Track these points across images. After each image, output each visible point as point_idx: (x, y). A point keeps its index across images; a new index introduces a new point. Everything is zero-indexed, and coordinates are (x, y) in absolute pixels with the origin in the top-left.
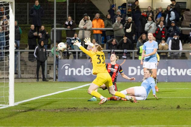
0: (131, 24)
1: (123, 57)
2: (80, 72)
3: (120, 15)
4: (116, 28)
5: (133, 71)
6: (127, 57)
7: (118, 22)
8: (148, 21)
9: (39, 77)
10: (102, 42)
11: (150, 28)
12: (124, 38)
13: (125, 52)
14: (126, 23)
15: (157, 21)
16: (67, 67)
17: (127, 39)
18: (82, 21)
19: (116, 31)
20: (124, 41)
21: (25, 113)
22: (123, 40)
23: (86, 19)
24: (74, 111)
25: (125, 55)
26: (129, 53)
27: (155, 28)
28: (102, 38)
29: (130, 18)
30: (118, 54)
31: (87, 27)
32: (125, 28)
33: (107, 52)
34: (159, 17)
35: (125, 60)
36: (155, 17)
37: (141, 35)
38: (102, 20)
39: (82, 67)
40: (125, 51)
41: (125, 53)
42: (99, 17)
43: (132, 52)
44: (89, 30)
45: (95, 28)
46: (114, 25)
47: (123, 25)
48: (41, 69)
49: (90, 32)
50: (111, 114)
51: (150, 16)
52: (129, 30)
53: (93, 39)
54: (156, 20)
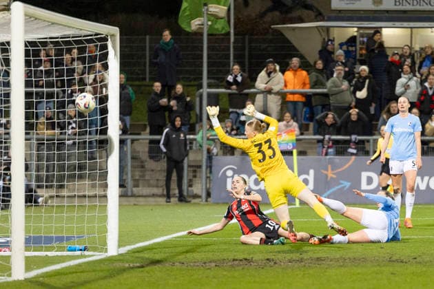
0: (367, 81)
1: (351, 150)
2: (257, 182)
3: (344, 61)
4: (334, 89)
5: (370, 181)
6: (358, 151)
7: (337, 77)
8: (402, 75)
9: (172, 192)
10: (304, 119)
11: (406, 89)
12: (351, 111)
13: (353, 140)
14: (355, 79)
15: (422, 75)
16: (229, 173)
17: (358, 114)
18: (263, 74)
19: (334, 96)
20: (352, 116)
21: (141, 269)
22: (350, 114)
23: (272, 70)
24: (246, 266)
25: (353, 147)
26: (362, 142)
27: (417, 88)
28: (304, 110)
29: (365, 68)
30: (338, 144)
31: (273, 87)
32: (354, 89)
33: (315, 141)
34: (426, 66)
35: (353, 157)
36: (417, 66)
37: (387, 104)
38: (304, 73)
40: (354, 137)
41: (355, 142)
42: (298, 65)
43: (368, 141)
44: (278, 93)
45: (290, 89)
46: (329, 84)
47: (350, 82)
48: (174, 176)
49: (279, 97)
50: (325, 272)
51: (406, 63)
52: (362, 94)
53: (285, 113)
54: (419, 71)
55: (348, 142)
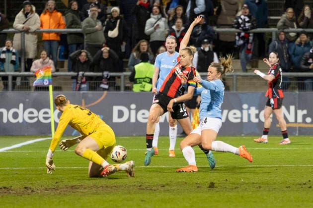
0: (119, 21)
1: (103, 86)
2: (15, 115)
3: (97, 3)
4: (88, 29)
5: (121, 114)
6: (110, 86)
7: (92, 17)
8: (152, 16)
10: (59, 57)
11: (155, 29)
12: (103, 49)
13: (106, 76)
14: (107, 20)
15: (169, 16)
17: (109, 52)
18: (20, 14)
19: (88, 35)
20: (104, 54)
22: (102, 52)
23: (28, 11)
24: (6, 194)
25: (106, 83)
26: (113, 78)
27: (165, 29)
28: (59, 48)
29: (116, 9)
31: (30, 27)
32: (106, 28)
33: (70, 77)
34: (173, 7)
35: (106, 92)
36: (165, 7)
38: (59, 14)
39: (21, 106)
40: (106, 73)
41: (106, 78)
42: (53, 7)
43: (119, 77)
44: (35, 33)
45: (45, 28)
46: (84, 23)
47: (103, 22)
49: (36, 36)
50: (79, 199)
51: (155, 4)
52: (113, 33)
53: (41, 52)
54: (167, 14)
55: (101, 78)
